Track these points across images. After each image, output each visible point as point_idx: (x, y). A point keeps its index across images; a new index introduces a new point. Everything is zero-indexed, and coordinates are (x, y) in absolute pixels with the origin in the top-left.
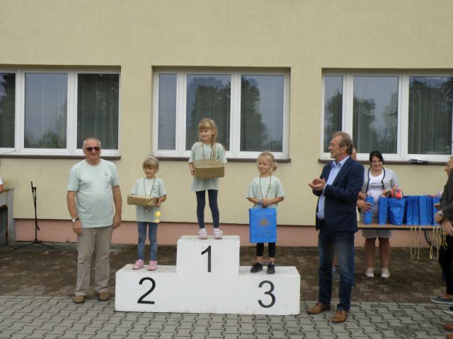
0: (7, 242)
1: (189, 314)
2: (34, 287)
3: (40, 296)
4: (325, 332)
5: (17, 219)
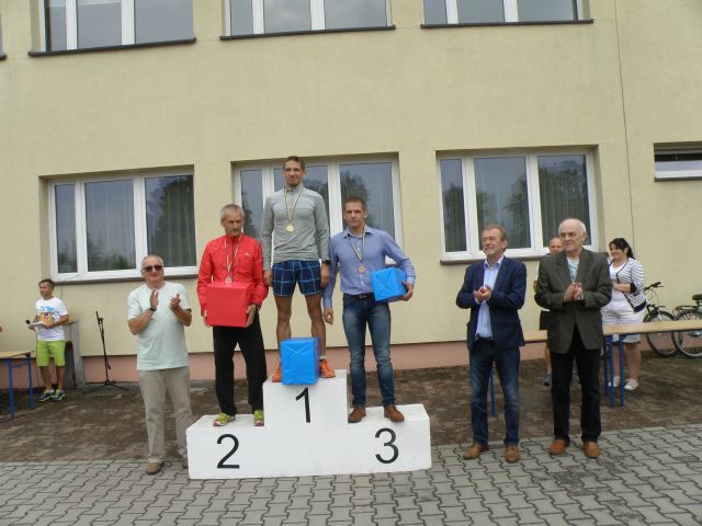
0: (75, 385)
1: (285, 479)
2: (94, 447)
3: (99, 459)
4: (467, 493)
5: (85, 358)
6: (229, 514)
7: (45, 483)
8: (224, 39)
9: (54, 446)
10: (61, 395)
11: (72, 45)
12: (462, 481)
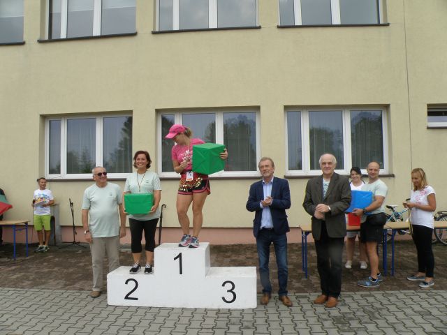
0: (55, 243)
1: (165, 308)
2: (57, 282)
3: (58, 289)
4: (274, 325)
5: (62, 227)
6: (125, 328)
7: (23, 302)
8: (154, 33)
9: (34, 279)
10: (46, 248)
11: (63, 36)
12: (273, 317)
